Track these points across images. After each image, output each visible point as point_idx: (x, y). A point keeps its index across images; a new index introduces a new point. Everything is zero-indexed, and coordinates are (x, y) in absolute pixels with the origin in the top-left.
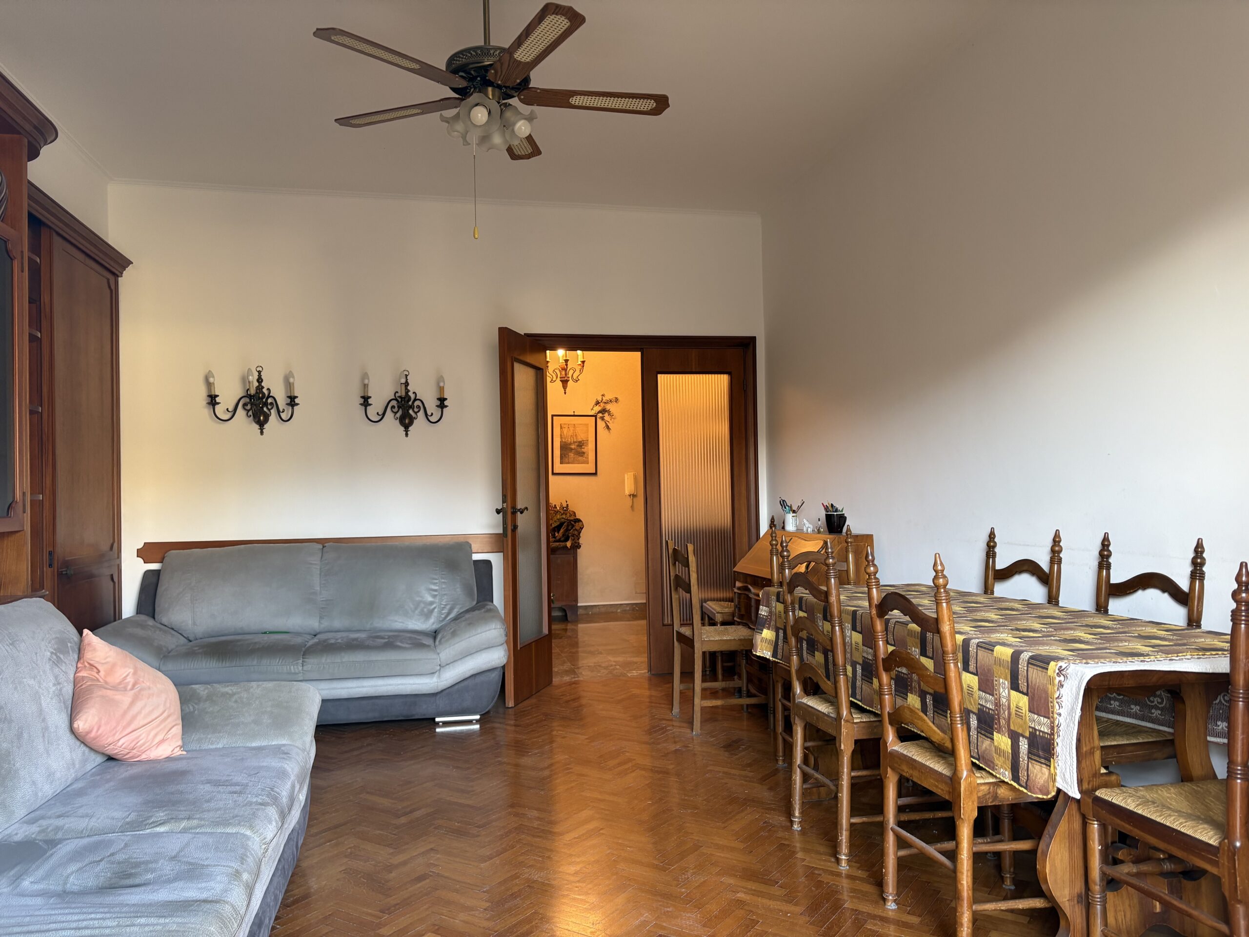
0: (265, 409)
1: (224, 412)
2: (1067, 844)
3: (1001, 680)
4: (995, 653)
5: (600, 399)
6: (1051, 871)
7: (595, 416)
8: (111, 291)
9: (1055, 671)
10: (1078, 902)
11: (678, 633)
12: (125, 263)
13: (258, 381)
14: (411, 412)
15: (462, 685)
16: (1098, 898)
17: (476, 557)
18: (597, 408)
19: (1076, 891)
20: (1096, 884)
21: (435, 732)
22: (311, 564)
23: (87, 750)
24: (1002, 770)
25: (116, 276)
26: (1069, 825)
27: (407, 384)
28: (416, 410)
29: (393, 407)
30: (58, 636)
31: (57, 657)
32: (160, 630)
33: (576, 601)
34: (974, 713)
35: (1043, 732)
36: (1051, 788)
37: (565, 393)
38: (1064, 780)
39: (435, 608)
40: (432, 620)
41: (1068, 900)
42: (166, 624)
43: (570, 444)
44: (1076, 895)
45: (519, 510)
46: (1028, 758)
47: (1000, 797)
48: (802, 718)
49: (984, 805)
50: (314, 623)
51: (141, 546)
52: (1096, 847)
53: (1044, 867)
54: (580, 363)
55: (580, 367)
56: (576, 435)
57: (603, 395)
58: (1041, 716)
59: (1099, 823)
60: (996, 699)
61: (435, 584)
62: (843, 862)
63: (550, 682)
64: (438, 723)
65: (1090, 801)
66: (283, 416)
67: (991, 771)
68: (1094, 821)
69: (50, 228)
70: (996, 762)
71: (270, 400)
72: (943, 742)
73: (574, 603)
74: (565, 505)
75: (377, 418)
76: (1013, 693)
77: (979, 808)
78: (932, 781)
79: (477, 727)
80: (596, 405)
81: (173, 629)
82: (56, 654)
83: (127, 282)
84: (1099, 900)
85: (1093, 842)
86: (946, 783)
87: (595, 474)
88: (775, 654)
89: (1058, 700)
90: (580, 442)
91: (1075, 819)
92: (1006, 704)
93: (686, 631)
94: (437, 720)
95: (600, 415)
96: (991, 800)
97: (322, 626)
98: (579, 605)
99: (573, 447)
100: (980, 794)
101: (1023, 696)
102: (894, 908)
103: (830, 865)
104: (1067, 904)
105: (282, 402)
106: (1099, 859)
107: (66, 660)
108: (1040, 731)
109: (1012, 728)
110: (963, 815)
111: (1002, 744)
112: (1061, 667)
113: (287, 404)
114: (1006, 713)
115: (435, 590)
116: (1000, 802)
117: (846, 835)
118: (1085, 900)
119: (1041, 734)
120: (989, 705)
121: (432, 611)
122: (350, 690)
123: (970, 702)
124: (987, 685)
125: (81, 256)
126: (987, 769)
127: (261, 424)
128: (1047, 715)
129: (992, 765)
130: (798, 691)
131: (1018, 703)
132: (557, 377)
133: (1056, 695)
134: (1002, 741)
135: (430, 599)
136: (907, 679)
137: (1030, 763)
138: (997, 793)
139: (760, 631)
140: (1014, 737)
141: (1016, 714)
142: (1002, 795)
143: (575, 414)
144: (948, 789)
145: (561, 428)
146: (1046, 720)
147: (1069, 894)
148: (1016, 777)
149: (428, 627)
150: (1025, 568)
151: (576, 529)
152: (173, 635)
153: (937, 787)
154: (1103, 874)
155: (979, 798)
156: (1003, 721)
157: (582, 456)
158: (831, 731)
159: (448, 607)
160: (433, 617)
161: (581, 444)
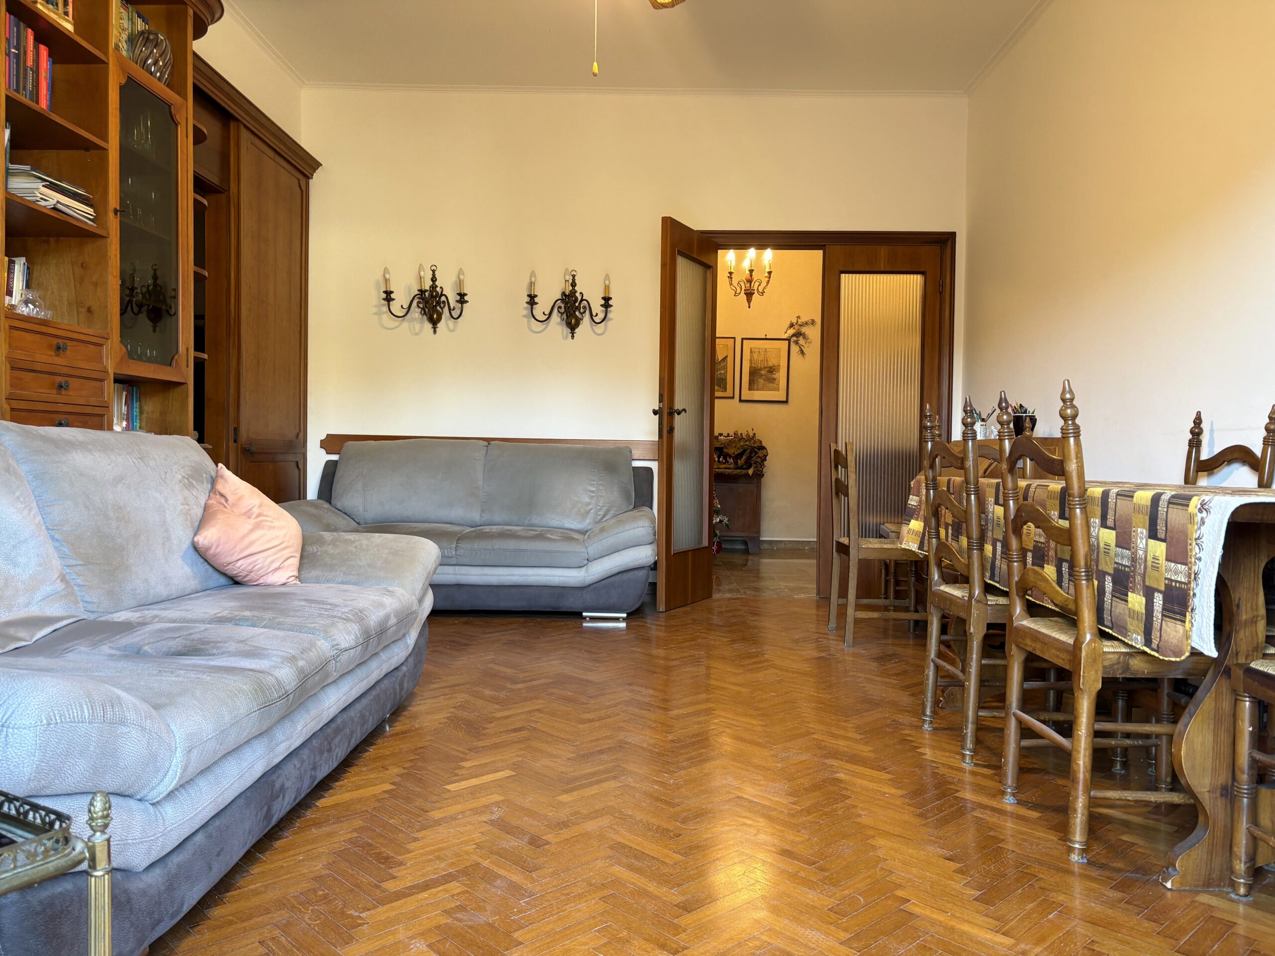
0: (438, 308)
1: (400, 310)
2: (1212, 727)
3: (1139, 530)
4: (1135, 499)
5: (794, 321)
6: (1187, 755)
7: (789, 340)
8: (302, 191)
9: (1196, 507)
10: (1222, 795)
11: (838, 543)
12: (315, 165)
13: (432, 280)
14: (577, 313)
15: (609, 580)
16: (1244, 789)
17: (636, 464)
18: (791, 331)
19: (1220, 782)
20: (1243, 773)
21: (582, 627)
22: (475, 459)
23: (211, 570)
24: (1134, 635)
25: (308, 177)
26: (1216, 703)
27: (574, 284)
28: (582, 310)
29: (560, 307)
30: (194, 465)
31: (189, 482)
32: (333, 512)
33: (758, 532)
34: (1109, 574)
35: (1180, 582)
36: (1185, 647)
37: (749, 307)
38: (1201, 637)
39: (591, 509)
40: (588, 521)
41: (1209, 791)
42: (340, 508)
43: (761, 369)
44: (1220, 786)
45: (676, 411)
46: (1163, 615)
47: (1132, 668)
48: (938, 607)
49: (1111, 676)
50: (475, 516)
51: (323, 437)
52: (1246, 728)
53: (1180, 750)
54: (767, 274)
55: (767, 279)
56: (767, 360)
57: (798, 317)
58: (1179, 563)
59: (1251, 699)
60: (1133, 553)
61: (592, 485)
62: (967, 758)
63: (709, 596)
64: (585, 618)
65: (1241, 672)
66: (453, 313)
67: (1123, 639)
68: (1246, 697)
69: (237, 120)
70: (1130, 627)
71: (443, 298)
72: (1066, 603)
73: (756, 535)
74: (751, 434)
75: (544, 318)
76: (1152, 542)
77: (1103, 678)
78: (1054, 651)
79: (623, 625)
80: (790, 327)
81: (345, 514)
82: (188, 479)
83: (317, 183)
84: (1245, 791)
85: (1243, 721)
86: (1067, 651)
87: (786, 402)
88: (921, 547)
89: (1198, 541)
90: (771, 368)
91: (1224, 697)
92: (1143, 556)
93: (844, 540)
94: (584, 614)
95: (794, 338)
96: (1120, 671)
97: (483, 519)
98: (761, 539)
99: (763, 372)
100: (1106, 663)
101: (1160, 543)
102: (1012, 801)
103: (955, 761)
104: (1207, 795)
105: (452, 298)
106: (1249, 743)
107: (198, 487)
108: (1176, 582)
109: (1147, 584)
110: (1083, 684)
111: (1137, 604)
112: (1204, 500)
113: (457, 301)
114: (1142, 567)
115: (593, 492)
116: (1132, 674)
117: (972, 728)
118: (1228, 793)
119: (1178, 585)
120: (1126, 562)
121: (588, 512)
122: (501, 578)
123: (1106, 563)
124: (1124, 541)
125: (271, 153)
126: (1120, 637)
127: (434, 322)
128: (1185, 561)
129: (1124, 631)
130: (936, 578)
131: (1155, 552)
132: (741, 289)
133: (1195, 536)
134: (1136, 601)
135: (587, 500)
136: (1044, 548)
137: (1163, 622)
138: (1128, 665)
139: (907, 522)
140: (1149, 594)
141: (1152, 566)
142: (1135, 666)
143: (767, 337)
144: (1069, 657)
145: (751, 352)
146: (1183, 567)
147: (1211, 784)
148: (1148, 642)
149: (583, 526)
150: (1236, 455)
151: (759, 457)
152: (345, 519)
153: (1057, 656)
154: (1253, 761)
155: (1104, 667)
156: (1139, 577)
157: (772, 383)
158: (962, 615)
159: (605, 509)
160: (589, 517)
161: (772, 370)
